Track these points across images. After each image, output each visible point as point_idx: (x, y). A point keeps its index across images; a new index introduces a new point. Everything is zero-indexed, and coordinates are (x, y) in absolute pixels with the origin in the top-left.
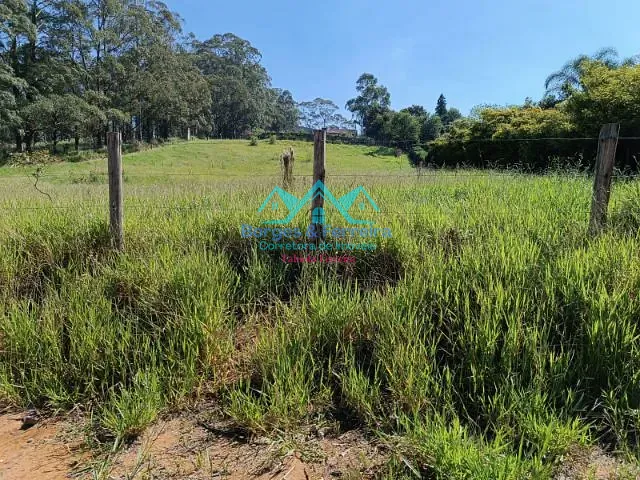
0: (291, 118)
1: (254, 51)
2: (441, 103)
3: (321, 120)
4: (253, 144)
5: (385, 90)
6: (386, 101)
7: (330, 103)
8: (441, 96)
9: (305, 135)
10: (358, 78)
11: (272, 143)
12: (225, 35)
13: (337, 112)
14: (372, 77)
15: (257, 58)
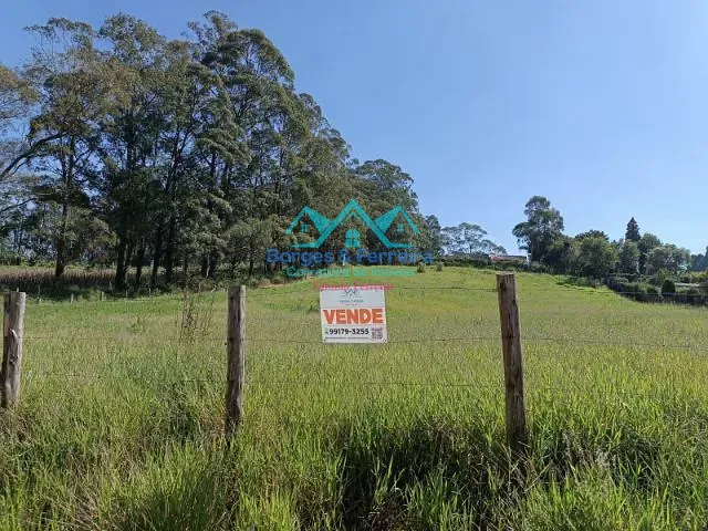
0: (436, 244)
1: (406, 177)
2: (632, 229)
3: (466, 246)
4: (420, 271)
5: (558, 213)
6: (560, 225)
7: (477, 228)
8: (632, 220)
9: (471, 262)
10: (528, 201)
11: (439, 269)
12: (377, 162)
13: (485, 237)
14: (544, 200)
15: (409, 183)
